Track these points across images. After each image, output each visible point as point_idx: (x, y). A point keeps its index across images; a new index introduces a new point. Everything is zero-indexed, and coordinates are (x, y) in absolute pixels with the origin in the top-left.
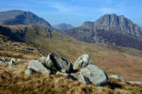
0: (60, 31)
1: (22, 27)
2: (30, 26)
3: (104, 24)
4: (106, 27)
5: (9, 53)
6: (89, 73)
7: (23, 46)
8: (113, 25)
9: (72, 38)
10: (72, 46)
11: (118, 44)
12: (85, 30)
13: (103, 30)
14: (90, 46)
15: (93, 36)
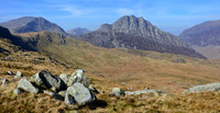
0: (75, 37)
1: (34, 34)
2: (42, 33)
3: (123, 27)
4: (126, 29)
5: (19, 64)
6: (74, 92)
7: (34, 56)
8: (133, 27)
9: (88, 44)
10: (89, 53)
11: (139, 48)
12: (103, 34)
13: (122, 34)
14: (109, 51)
15: (112, 40)
